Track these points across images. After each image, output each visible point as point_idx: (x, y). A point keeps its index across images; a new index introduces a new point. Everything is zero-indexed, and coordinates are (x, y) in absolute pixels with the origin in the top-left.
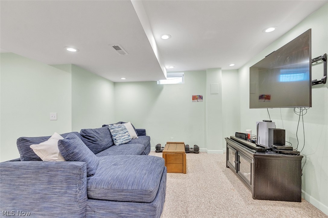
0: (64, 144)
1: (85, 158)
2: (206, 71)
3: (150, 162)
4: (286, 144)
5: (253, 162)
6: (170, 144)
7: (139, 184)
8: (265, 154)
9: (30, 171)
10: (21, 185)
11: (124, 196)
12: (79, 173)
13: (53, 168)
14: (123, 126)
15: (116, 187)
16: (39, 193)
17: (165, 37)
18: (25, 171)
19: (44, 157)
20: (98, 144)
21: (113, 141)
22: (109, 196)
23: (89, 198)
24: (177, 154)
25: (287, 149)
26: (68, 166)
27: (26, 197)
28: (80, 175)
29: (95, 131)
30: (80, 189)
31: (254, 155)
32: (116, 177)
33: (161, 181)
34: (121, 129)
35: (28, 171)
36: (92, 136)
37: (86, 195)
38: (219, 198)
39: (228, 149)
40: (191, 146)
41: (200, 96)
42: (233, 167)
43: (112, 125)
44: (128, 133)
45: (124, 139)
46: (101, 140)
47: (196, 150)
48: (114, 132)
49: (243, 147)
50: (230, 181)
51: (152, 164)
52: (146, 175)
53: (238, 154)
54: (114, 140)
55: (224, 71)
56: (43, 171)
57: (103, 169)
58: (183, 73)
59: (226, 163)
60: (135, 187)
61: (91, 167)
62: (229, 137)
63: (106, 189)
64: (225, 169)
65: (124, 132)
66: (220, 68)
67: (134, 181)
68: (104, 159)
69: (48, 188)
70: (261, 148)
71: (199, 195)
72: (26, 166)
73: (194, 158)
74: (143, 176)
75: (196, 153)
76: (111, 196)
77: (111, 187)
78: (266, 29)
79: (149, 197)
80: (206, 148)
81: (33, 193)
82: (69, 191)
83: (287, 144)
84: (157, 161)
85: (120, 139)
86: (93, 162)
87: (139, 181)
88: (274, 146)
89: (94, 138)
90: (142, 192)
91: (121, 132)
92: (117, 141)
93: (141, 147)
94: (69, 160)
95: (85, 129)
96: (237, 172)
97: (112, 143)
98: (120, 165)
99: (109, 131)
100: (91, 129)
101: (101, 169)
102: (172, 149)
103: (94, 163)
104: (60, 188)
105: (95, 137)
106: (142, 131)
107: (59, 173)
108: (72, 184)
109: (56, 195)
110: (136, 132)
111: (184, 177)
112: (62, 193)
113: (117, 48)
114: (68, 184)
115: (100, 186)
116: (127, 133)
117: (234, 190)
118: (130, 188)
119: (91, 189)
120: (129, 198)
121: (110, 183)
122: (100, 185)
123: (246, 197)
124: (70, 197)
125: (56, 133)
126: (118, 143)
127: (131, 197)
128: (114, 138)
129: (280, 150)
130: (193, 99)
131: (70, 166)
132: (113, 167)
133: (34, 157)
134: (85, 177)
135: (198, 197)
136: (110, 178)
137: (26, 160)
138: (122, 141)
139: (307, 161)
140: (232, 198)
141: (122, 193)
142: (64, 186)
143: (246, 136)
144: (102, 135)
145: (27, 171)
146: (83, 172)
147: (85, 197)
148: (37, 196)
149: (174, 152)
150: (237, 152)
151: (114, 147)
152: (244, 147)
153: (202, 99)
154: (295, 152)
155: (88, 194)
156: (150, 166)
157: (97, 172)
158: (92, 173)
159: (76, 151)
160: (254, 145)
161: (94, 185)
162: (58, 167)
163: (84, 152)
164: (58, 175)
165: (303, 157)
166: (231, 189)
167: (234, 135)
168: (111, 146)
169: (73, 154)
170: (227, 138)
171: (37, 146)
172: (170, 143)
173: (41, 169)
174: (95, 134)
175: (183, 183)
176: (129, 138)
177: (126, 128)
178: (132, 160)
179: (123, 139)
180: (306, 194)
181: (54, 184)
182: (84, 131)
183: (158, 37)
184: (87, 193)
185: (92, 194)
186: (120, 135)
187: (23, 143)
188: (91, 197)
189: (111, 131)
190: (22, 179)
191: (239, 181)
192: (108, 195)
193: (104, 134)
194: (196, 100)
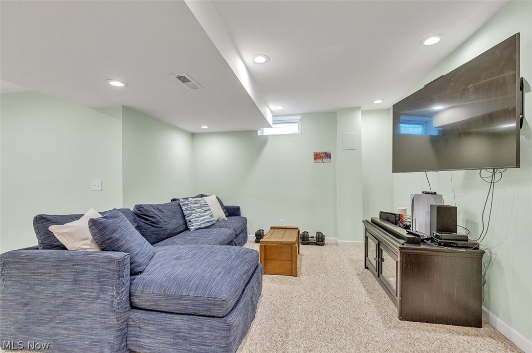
0: (97, 225)
1: (128, 246)
2: (336, 113)
3: (232, 256)
4: (458, 232)
5: (399, 260)
6: (276, 230)
7: (206, 287)
8: (420, 246)
9: (49, 263)
10: (36, 285)
11: (183, 306)
12: (117, 269)
13: (80, 260)
14: (202, 201)
15: (172, 291)
16: (61, 297)
17: (261, 60)
18: (42, 263)
19: (70, 244)
20: (161, 228)
21: (186, 223)
22: (161, 305)
23: (133, 307)
24: (282, 245)
25: (458, 238)
26: (101, 258)
27: (43, 302)
28: (119, 271)
29: (157, 207)
30: (118, 294)
31: (401, 249)
32: (173, 277)
33: (248, 286)
34: (199, 205)
35: (46, 263)
36: (151, 215)
37: (129, 302)
38: (342, 316)
39: (367, 238)
40: (312, 234)
41: (326, 153)
42: (374, 267)
43: (187, 199)
44: (210, 211)
45: (203, 221)
46: (165, 222)
47: (320, 240)
48: (188, 210)
49: (386, 234)
50: (367, 290)
51: (234, 259)
52: (221, 275)
53: (380, 247)
54: (187, 221)
55: (365, 113)
56: (66, 264)
57: (158, 265)
58: (299, 117)
59: (364, 261)
60: (200, 293)
61: (139, 261)
62: (369, 220)
63: (156, 295)
64: (362, 270)
65: (203, 211)
66: (359, 108)
67: (200, 283)
68: (165, 250)
69: (74, 289)
70: (413, 237)
71: (311, 310)
72: (43, 256)
73: (315, 253)
74: (214, 277)
75: (319, 245)
76: (164, 304)
77: (164, 292)
78: (426, 39)
79: (220, 308)
80: (336, 237)
81: (53, 297)
82: (103, 296)
83: (461, 232)
84: (244, 254)
85: (196, 221)
86: (143, 253)
87: (207, 282)
88: (436, 233)
89: (155, 218)
90: (210, 300)
91: (199, 210)
92: (192, 223)
93: (228, 234)
94: (104, 249)
95: (141, 205)
96: (379, 276)
97: (185, 227)
98: (184, 259)
99: (181, 208)
100: (152, 205)
101: (154, 264)
102: (277, 238)
103: (144, 255)
104: (90, 290)
105: (156, 216)
106: (234, 209)
107: (89, 268)
108: (108, 285)
109: (85, 300)
110: (225, 210)
111: (293, 281)
112: (93, 298)
113: (183, 79)
114: (100, 285)
115: (148, 290)
116: (208, 212)
117: (369, 304)
118: (192, 294)
119: (136, 294)
120: (191, 308)
121: (164, 285)
122: (149, 288)
123: (388, 315)
124: (104, 304)
125: (92, 210)
126: (194, 227)
127: (193, 308)
128: (188, 219)
129: (445, 241)
130: (315, 159)
131: (104, 258)
132: (174, 262)
133: (57, 244)
134: (127, 275)
135: (310, 312)
136: (165, 278)
137: (46, 248)
138: (199, 224)
139: (492, 260)
140: (364, 316)
141: (181, 302)
142: (96, 287)
143: (396, 218)
144: (169, 213)
145: (44, 263)
146: (123, 267)
147: (127, 306)
148: (59, 301)
149: (277, 242)
150: (379, 243)
151: (187, 232)
152: (388, 235)
153: (330, 158)
154: (470, 244)
155: (132, 300)
156: (230, 262)
157: (148, 268)
158: (139, 269)
159: (116, 235)
160: (403, 232)
161: (140, 288)
162: (88, 259)
163: (128, 237)
164: (87, 271)
165: (484, 252)
166: (366, 303)
167: (377, 217)
168: (183, 231)
169: (110, 241)
170: (367, 221)
171: (59, 228)
172: (275, 228)
173: (64, 261)
174: (156, 212)
175: (288, 291)
176: (211, 220)
177: (207, 204)
178: (206, 253)
179: (201, 221)
180: (491, 314)
181: (82, 285)
182: (139, 207)
183: (249, 59)
184: (130, 299)
185: (137, 301)
186: (197, 215)
187: (42, 223)
188: (136, 306)
189: (184, 208)
190: (39, 276)
191: (382, 291)
192: (161, 303)
193: (172, 212)
194: (320, 160)
